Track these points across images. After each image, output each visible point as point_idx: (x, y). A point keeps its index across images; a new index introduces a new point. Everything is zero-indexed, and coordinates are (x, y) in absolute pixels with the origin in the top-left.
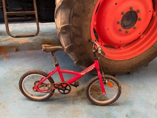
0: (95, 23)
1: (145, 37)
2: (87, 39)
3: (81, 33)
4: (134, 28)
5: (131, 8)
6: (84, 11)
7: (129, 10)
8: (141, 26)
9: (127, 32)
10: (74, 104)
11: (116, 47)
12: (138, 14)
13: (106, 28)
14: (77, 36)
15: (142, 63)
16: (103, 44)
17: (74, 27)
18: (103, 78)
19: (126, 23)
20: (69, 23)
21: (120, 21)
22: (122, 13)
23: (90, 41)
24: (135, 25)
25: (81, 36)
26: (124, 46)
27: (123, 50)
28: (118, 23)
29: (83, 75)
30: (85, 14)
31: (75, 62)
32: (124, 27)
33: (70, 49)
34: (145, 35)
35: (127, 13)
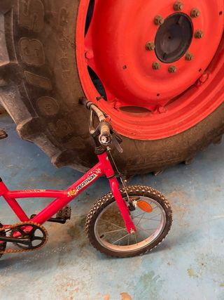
0: (91, 54)
1: (212, 77)
2: (73, 100)
3: (54, 85)
4: (187, 59)
5: (176, 7)
6: (47, 18)
7: (171, 13)
8: (201, 51)
9: (170, 70)
10: (63, 264)
11: (149, 109)
12: (193, 20)
13: (120, 64)
14: (43, 93)
15: (209, 138)
16: (118, 104)
17: (28, 68)
18: (124, 195)
19: (167, 46)
20: (11, 58)
21: (152, 42)
22: (156, 22)
23: (81, 102)
24: (189, 52)
25: (53, 92)
26: (168, 104)
27: (165, 113)
28: (148, 49)
29: (73, 197)
30: (54, 28)
31: (54, 160)
32: (164, 57)
33: (32, 130)
34: (212, 72)
35: (167, 21)
